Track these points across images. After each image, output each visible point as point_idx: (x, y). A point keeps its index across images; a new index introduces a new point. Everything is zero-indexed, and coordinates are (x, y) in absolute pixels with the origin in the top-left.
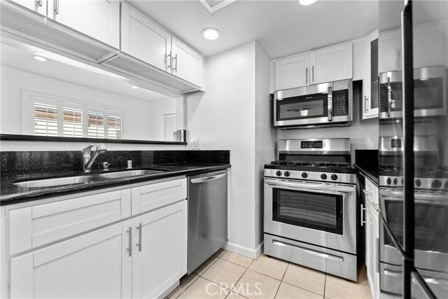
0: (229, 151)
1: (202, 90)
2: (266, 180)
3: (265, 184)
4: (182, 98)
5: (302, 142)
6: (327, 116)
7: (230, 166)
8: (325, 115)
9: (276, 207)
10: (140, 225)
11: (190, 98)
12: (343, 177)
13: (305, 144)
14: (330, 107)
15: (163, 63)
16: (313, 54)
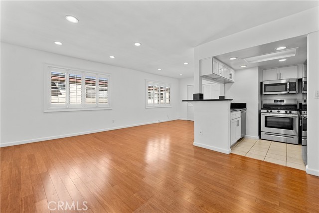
2: (262, 114)
4: (223, 84)
5: (274, 100)
7: (247, 109)
8: (286, 90)
9: (266, 122)
12: (293, 112)
13: (276, 101)
14: (288, 87)
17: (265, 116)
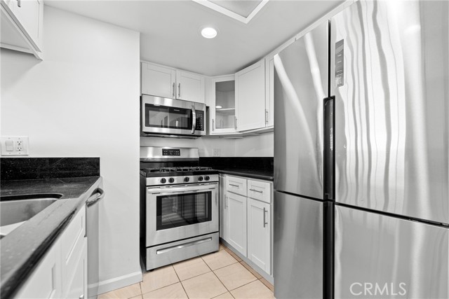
0: (99, 158)
2: (149, 190)
3: (147, 194)
5: (163, 150)
6: (191, 129)
8: (189, 127)
13: (165, 152)
16: (178, 72)
17: (158, 197)
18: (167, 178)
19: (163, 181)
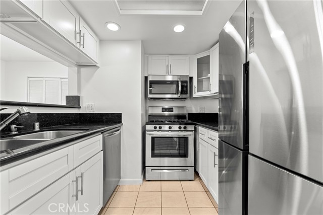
0: (121, 114)
1: (98, 65)
2: (147, 132)
3: (146, 135)
4: (77, 68)
5: (163, 108)
6: (178, 94)
7: (122, 124)
10: (82, 174)
11: (83, 70)
12: (189, 127)
13: (164, 110)
14: (180, 88)
15: (74, 38)
16: (170, 57)
17: (152, 137)
18: (158, 126)
19: (155, 128)
